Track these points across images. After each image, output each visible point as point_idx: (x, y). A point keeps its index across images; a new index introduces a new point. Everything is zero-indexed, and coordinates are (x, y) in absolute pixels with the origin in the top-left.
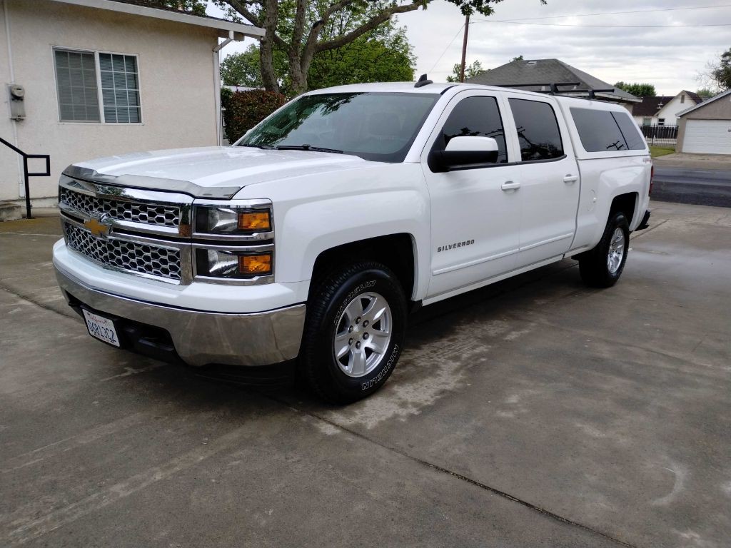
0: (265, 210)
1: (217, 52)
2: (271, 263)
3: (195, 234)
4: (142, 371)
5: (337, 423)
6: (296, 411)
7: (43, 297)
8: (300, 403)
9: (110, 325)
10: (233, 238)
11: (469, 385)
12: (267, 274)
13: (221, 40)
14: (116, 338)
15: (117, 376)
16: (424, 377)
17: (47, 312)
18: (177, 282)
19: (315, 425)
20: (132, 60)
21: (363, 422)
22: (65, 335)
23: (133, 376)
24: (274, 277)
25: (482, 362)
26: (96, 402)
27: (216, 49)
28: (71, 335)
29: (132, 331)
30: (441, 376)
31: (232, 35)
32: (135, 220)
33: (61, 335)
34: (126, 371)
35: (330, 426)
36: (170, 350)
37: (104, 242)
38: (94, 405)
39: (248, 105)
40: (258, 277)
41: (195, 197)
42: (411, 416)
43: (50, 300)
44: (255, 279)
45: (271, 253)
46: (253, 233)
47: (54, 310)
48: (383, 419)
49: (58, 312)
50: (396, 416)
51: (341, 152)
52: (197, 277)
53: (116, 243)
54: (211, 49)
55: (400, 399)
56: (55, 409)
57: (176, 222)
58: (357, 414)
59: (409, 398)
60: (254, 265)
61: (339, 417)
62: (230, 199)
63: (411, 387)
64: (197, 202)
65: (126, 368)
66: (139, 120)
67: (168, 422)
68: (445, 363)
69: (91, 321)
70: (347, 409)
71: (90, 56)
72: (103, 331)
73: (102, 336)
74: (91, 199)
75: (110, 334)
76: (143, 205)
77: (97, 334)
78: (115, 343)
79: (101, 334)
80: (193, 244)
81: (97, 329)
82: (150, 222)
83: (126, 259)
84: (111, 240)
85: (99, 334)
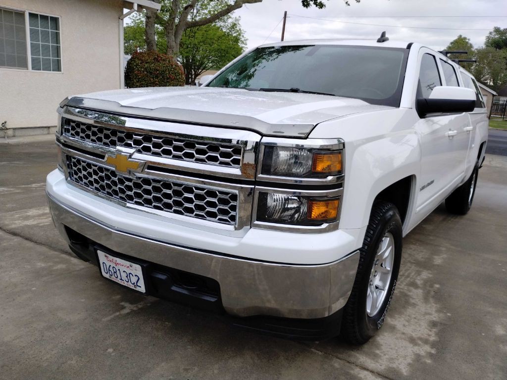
0: (337, 151)
1: (122, 20)
2: (338, 209)
3: (260, 175)
4: (140, 306)
5: (370, 368)
6: (320, 353)
7: (6, 222)
8: (317, 342)
9: (137, 270)
10: (307, 182)
11: (448, 314)
12: (331, 220)
13: (126, 11)
14: (141, 283)
15: (118, 314)
16: (404, 307)
17: (16, 239)
18: (231, 228)
19: (352, 372)
20: (55, 20)
21: (394, 366)
22: (43, 265)
23: (133, 313)
24: (339, 223)
25: (438, 289)
26: (110, 350)
27: (121, 17)
28: (49, 264)
29: (163, 277)
30: (418, 305)
31: (136, 7)
33: (40, 265)
34: (123, 308)
35: (366, 372)
36: (213, 300)
37: (130, 180)
38: (110, 353)
39: (146, 63)
40: (327, 224)
41: (262, 135)
42: (431, 355)
43: (13, 226)
44: (325, 226)
45: (339, 198)
46: (328, 176)
47: (21, 236)
48: (409, 360)
49: (27, 239)
50: (418, 357)
52: (257, 222)
54: (118, 17)
55: (403, 333)
56: (69, 362)
57: (236, 162)
58: (380, 356)
59: (409, 330)
60: (317, 211)
61: (362, 358)
62: (306, 138)
63: (403, 319)
64: (266, 140)
66: (58, 69)
68: (410, 291)
69: (108, 264)
70: (366, 347)
71: (21, 14)
72: (124, 275)
73: (121, 279)
74: (114, 133)
75: (134, 279)
76: (190, 141)
77: (113, 277)
78: (138, 289)
79: (119, 277)
80: (257, 187)
81: (116, 272)
82: (198, 160)
83: (157, 199)
84: (140, 178)
85: (117, 277)
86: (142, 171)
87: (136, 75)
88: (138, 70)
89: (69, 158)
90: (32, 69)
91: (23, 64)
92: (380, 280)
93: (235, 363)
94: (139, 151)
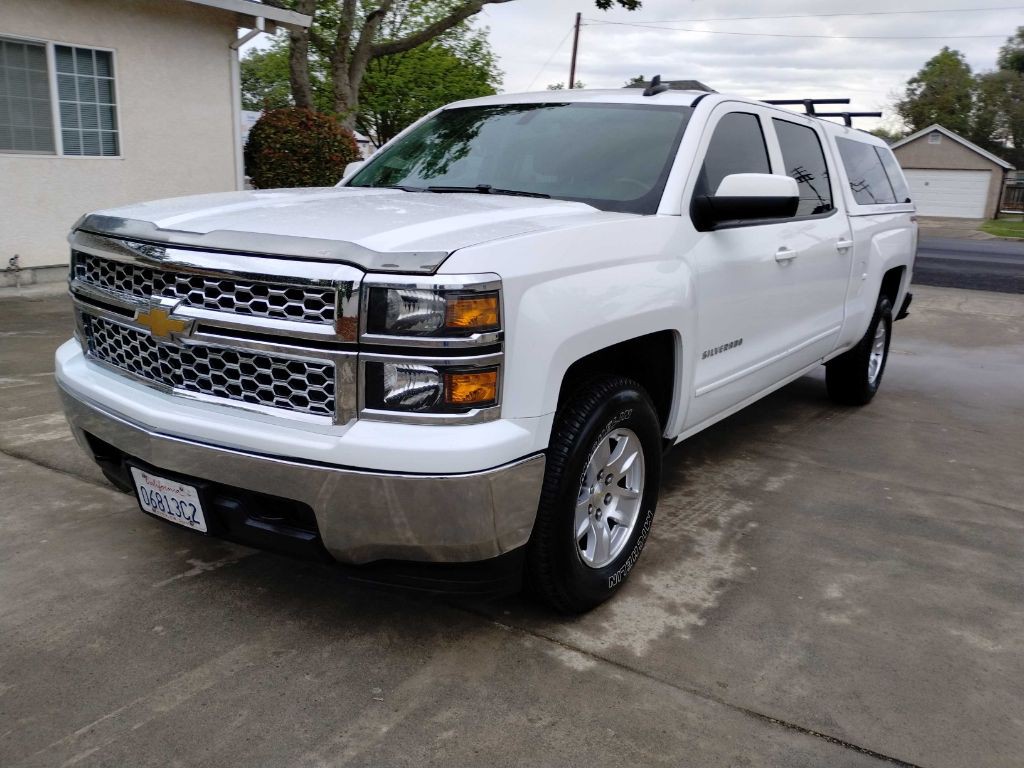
0: (488, 295)
1: (236, 50)
2: (497, 387)
3: (366, 335)
4: (219, 565)
5: (583, 647)
6: (507, 628)
7: (6, 437)
8: (507, 613)
9: (191, 495)
10: (422, 343)
11: (753, 568)
12: (488, 405)
13: (243, 32)
14: (200, 516)
15: (179, 576)
16: (679, 559)
17: (21, 464)
18: (328, 421)
19: (550, 653)
20: (105, 58)
21: (625, 644)
22: (63, 505)
23: (205, 575)
24: (500, 408)
25: (753, 530)
26: (158, 628)
27: (234, 44)
28: (74, 503)
29: (232, 505)
30: (704, 556)
31: (261, 23)
32: (241, 311)
33: (58, 504)
34: (192, 567)
35: (574, 653)
36: (308, 537)
37: (175, 350)
38: (156, 633)
39: (285, 133)
40: (477, 411)
41: (366, 271)
42: (694, 629)
43: (18, 443)
44: (473, 413)
45: (496, 368)
46: (472, 334)
47: (30, 460)
48: (653, 636)
49: (40, 464)
50: (670, 631)
51: (547, 196)
52: (366, 410)
53: (200, 351)
54: (227, 44)
55: (661, 598)
56: (89, 646)
57: (328, 314)
58: (607, 631)
59: (673, 595)
60: (463, 390)
61: (576, 634)
62: (432, 275)
63: (669, 577)
64: (371, 278)
65: (191, 561)
66: (114, 150)
67: (300, 660)
68: (699, 534)
69: (148, 488)
70: (588, 619)
71: (38, 49)
72: (173, 505)
73: (170, 513)
74: (148, 273)
75: (188, 511)
76: (260, 284)
77: (158, 510)
78: (196, 527)
79: (167, 510)
80: (361, 354)
81: (160, 502)
82: (274, 314)
83: (219, 380)
84: (190, 346)
85: (163, 510)
86: (191, 335)
87: (267, 157)
88: (270, 148)
89: (86, 318)
90: (66, 153)
91: (45, 144)
92: (617, 509)
93: (360, 645)
94: (185, 303)
